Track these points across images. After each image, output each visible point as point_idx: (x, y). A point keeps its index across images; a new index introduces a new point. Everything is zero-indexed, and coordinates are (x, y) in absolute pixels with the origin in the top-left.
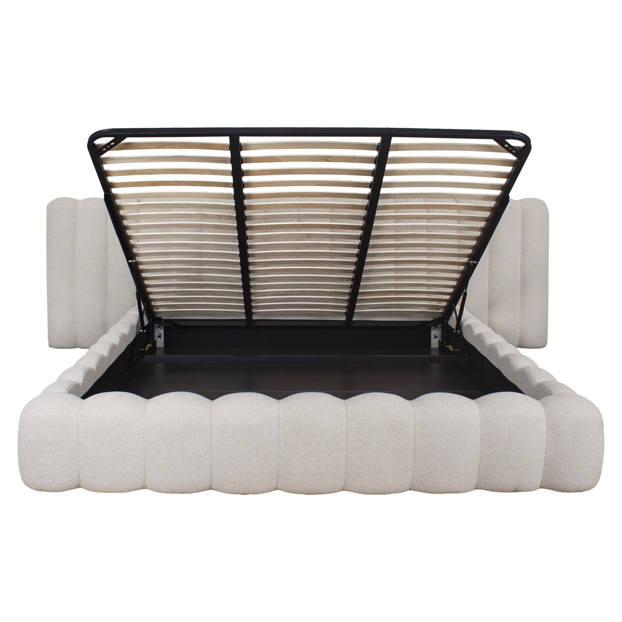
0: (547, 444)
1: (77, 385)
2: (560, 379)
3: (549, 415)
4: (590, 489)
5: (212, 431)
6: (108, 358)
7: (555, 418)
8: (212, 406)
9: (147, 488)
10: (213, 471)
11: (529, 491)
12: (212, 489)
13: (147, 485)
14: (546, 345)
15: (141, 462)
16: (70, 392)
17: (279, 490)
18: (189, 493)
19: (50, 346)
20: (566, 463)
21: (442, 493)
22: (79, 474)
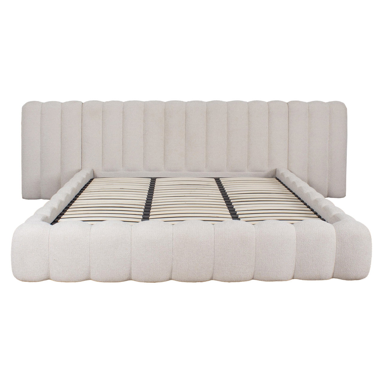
0: (336, 251)
1: (47, 217)
2: (347, 213)
3: (338, 233)
4: (363, 279)
5: (132, 244)
6: (64, 202)
7: (342, 234)
8: (132, 228)
9: (91, 280)
10: (132, 268)
11: (326, 279)
12: (131, 280)
13: (91, 277)
14: (345, 196)
15: (88, 263)
16: (43, 221)
17: (173, 280)
18: (117, 282)
19: (23, 198)
20: (348, 262)
21: (272, 281)
22: (49, 270)
